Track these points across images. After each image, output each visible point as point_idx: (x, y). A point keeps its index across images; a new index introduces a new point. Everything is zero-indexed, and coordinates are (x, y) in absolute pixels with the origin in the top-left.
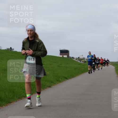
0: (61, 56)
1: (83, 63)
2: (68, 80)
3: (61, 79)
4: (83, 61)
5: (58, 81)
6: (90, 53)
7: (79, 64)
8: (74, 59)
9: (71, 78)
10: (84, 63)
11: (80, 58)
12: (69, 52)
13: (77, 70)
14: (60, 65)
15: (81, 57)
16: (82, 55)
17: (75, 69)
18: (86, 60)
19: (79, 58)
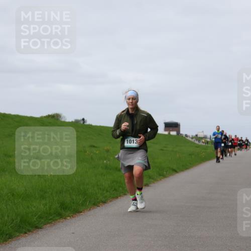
0: (166, 133)
1: (202, 144)
2: (177, 174)
3: (167, 172)
4: (203, 141)
5: (160, 175)
6: (219, 129)
7: (198, 146)
8: (188, 138)
9: (182, 171)
10: (204, 144)
11: (199, 136)
12: (180, 125)
13: (193, 156)
14: (165, 149)
15: (201, 135)
16: (203, 132)
17: (190, 155)
18: (209, 140)
19: (197, 135)
